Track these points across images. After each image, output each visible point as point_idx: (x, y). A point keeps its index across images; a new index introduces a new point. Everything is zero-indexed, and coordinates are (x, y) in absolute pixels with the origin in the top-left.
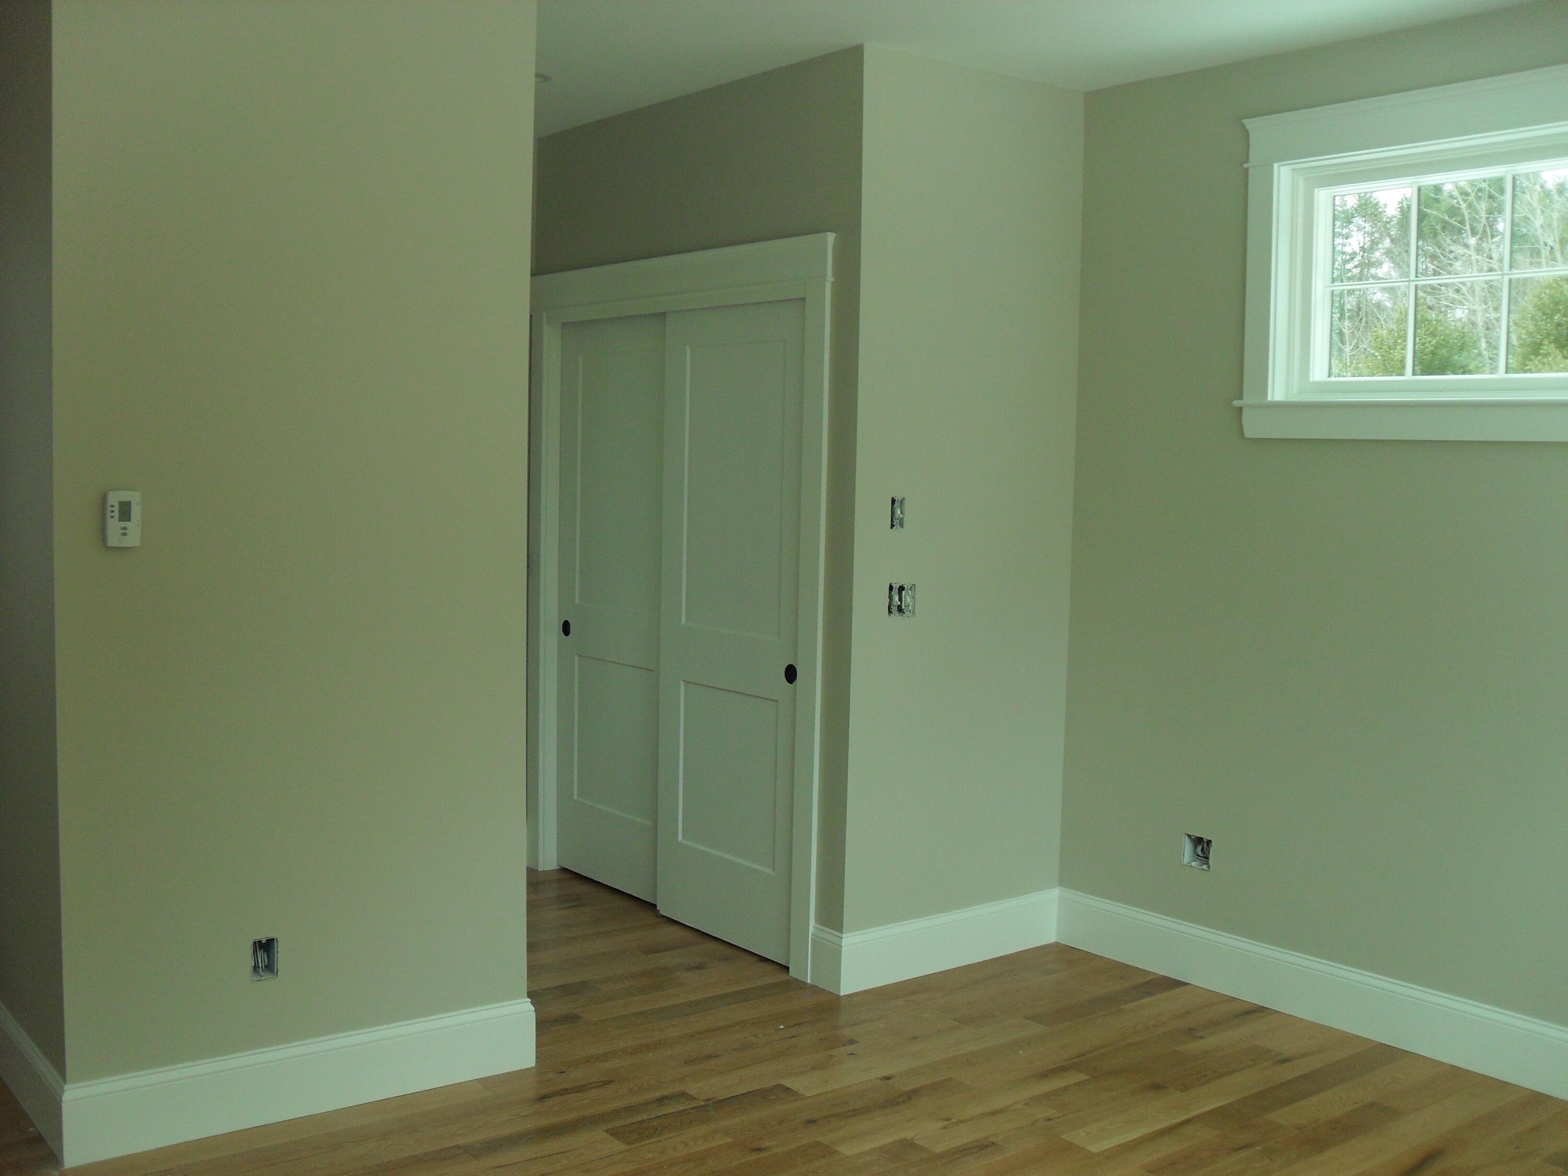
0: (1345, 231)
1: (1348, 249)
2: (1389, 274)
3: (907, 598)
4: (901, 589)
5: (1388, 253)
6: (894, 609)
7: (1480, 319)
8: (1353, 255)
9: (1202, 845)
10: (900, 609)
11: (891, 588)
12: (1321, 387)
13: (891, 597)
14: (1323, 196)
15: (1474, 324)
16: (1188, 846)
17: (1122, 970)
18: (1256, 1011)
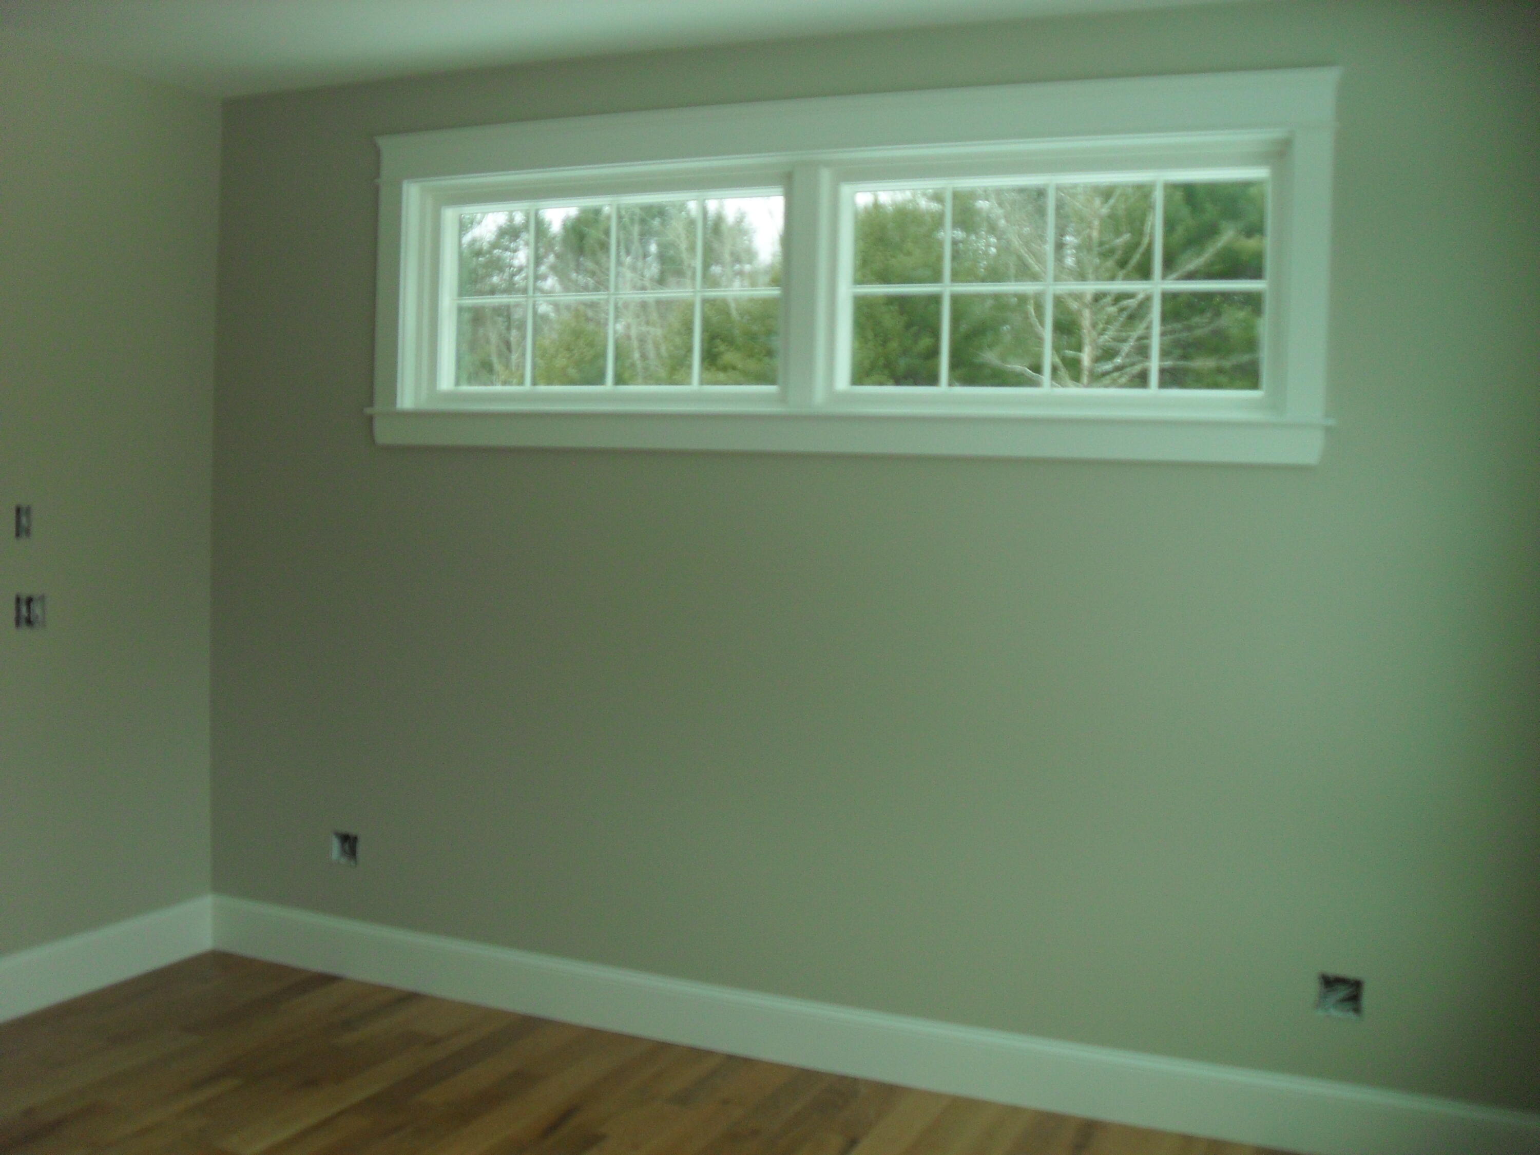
0: (512, 245)
1: (516, 263)
2: (553, 287)
3: (37, 610)
4: (29, 601)
5: (553, 268)
6: (23, 621)
7: (634, 332)
8: (520, 269)
9: (349, 842)
10: (29, 622)
11: (18, 600)
12: (449, 396)
13: (18, 610)
14: (450, 215)
15: (629, 337)
16: (336, 845)
17: (277, 971)
18: (409, 998)
